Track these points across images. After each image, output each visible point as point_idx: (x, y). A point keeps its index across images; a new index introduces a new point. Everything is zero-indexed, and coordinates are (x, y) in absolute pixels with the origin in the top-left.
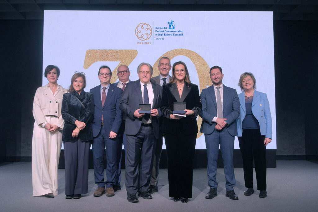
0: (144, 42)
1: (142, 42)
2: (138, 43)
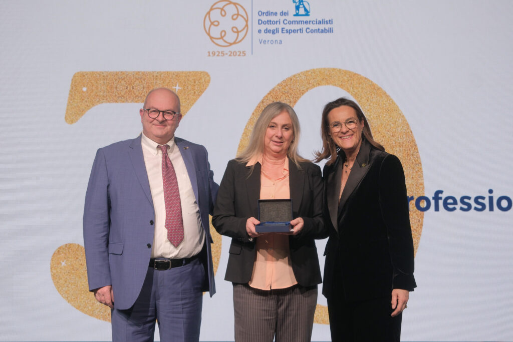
0: (226, 50)
1: (222, 52)
2: (212, 53)
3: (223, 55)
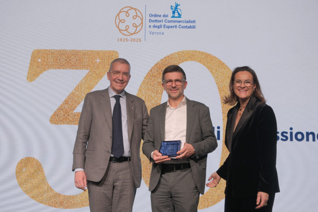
1: (126, 39)
2: (120, 39)
3: (127, 41)
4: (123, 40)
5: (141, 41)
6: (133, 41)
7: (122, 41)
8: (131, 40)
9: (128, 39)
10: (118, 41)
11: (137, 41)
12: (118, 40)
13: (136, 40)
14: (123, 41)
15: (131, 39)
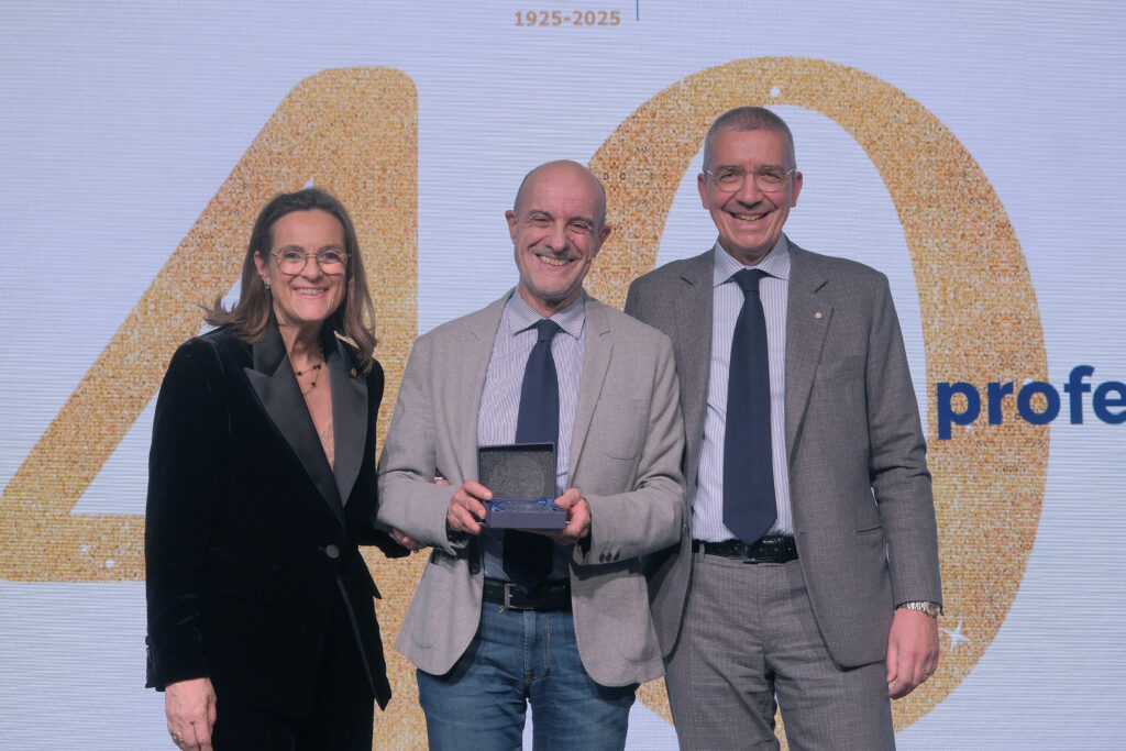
0: (569, 7)
1: (554, 13)
2: (528, 16)
3: (560, 22)
4: (540, 18)
5: (618, 19)
6: (583, 20)
7: (537, 23)
8: (577, 15)
9: (562, 15)
10: (519, 24)
11: (601, 23)
12: (517, 18)
13: (599, 18)
14: (543, 23)
15: (575, 13)
